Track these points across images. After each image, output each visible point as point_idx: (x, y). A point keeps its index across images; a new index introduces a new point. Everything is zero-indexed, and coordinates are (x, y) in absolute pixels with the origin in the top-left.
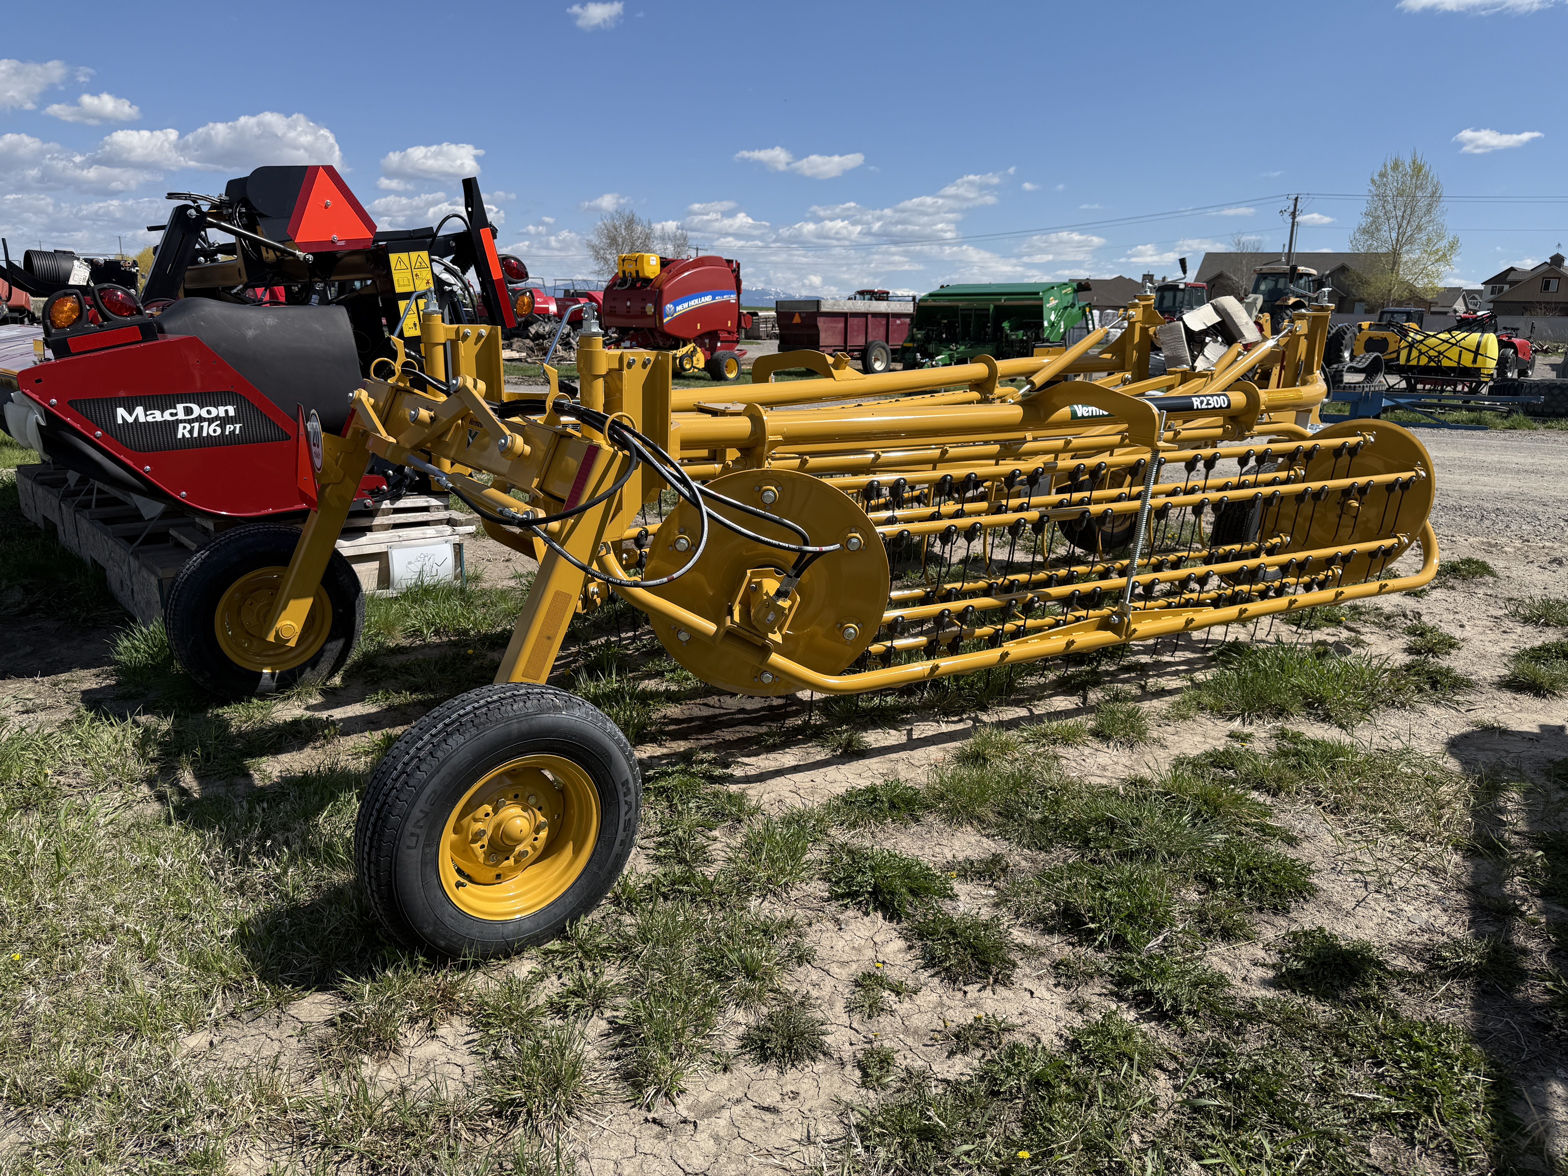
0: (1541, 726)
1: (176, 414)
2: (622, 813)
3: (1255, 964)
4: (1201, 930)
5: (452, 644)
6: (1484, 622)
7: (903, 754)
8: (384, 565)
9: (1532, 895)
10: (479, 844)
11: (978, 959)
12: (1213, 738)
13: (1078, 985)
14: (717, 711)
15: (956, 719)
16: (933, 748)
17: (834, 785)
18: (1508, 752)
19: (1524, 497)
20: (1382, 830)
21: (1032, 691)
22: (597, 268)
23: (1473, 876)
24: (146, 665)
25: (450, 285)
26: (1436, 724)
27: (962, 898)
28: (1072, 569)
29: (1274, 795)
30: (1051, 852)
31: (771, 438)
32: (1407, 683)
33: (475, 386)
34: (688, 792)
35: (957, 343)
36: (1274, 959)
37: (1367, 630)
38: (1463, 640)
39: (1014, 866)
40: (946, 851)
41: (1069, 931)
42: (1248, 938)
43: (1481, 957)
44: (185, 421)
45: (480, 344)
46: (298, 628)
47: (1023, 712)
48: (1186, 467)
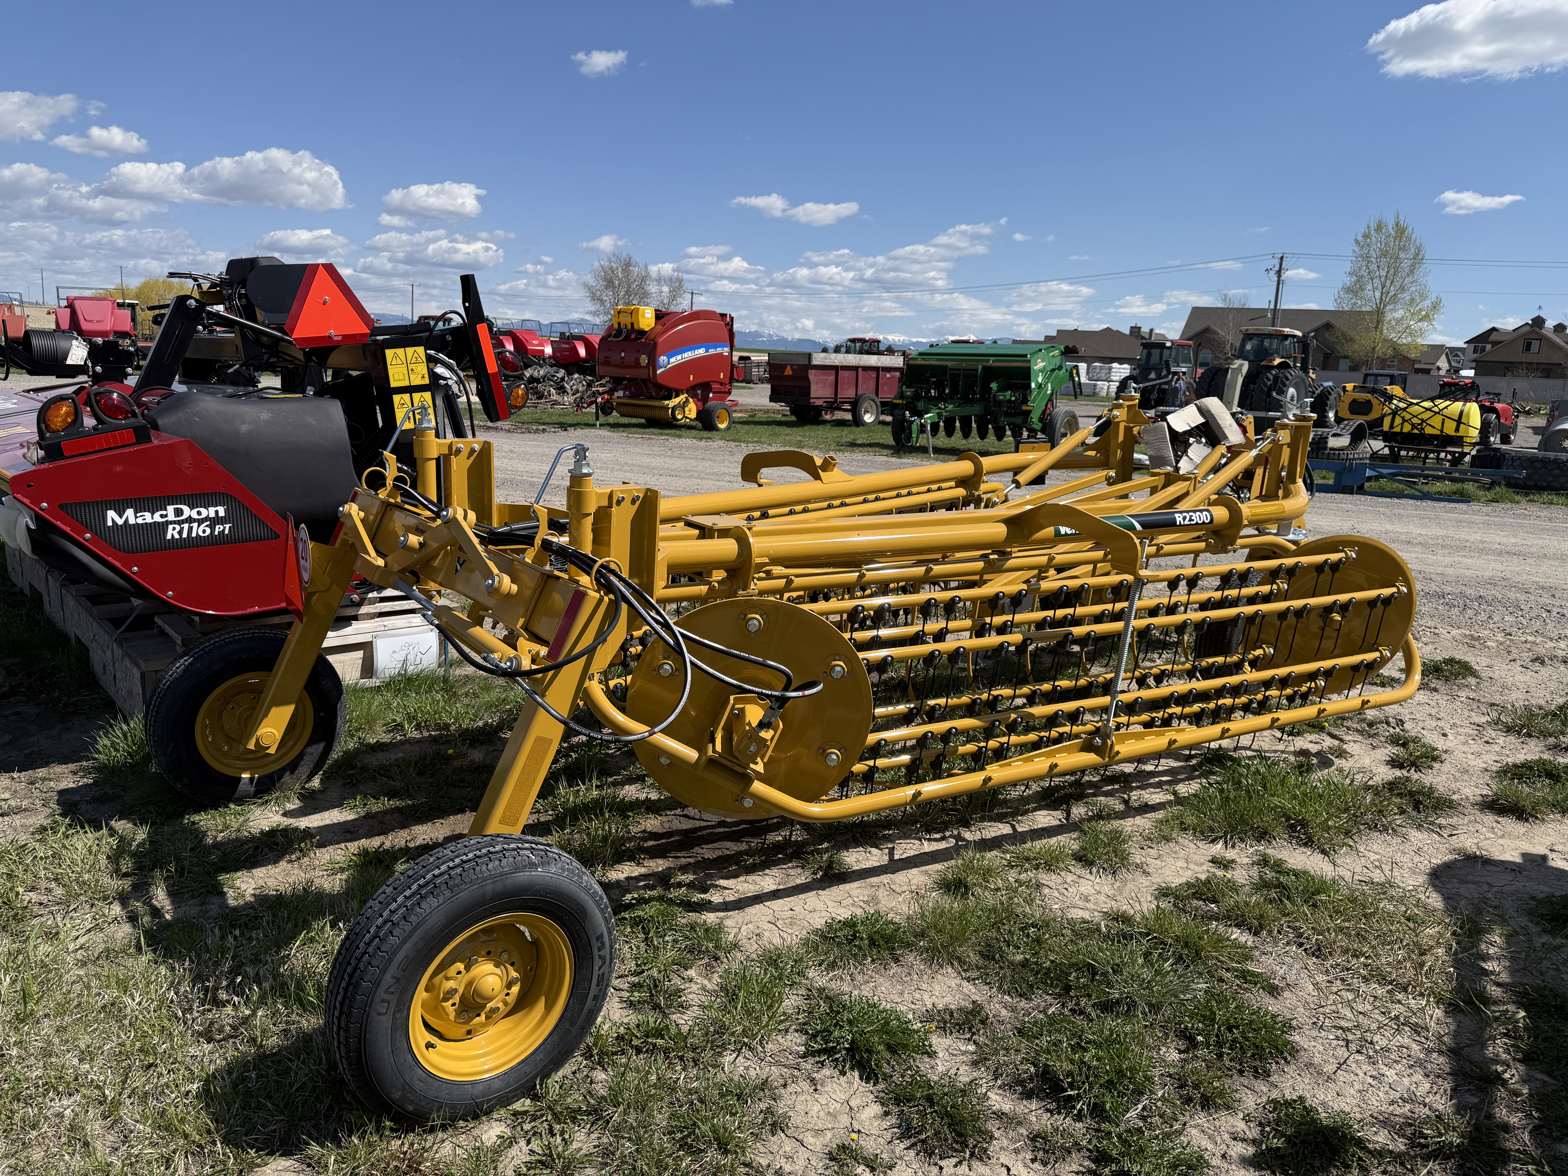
0: (1524, 855)
1: (166, 516)
2: (596, 968)
3: (1235, 1139)
4: (1181, 1097)
5: (433, 740)
6: (1467, 730)
7: (885, 878)
8: (368, 654)
9: (1514, 1059)
10: (451, 1002)
11: (954, 1130)
12: (1196, 864)
13: (1056, 1162)
14: (698, 824)
15: (938, 836)
16: (915, 871)
17: (815, 915)
18: (1491, 886)
19: (1507, 583)
20: (1364, 977)
21: (1015, 805)
22: (593, 309)
23: (1456, 1034)
24: (124, 765)
25: (445, 379)
26: (1418, 851)
27: (940, 1055)
28: (1057, 683)
29: (1255, 934)
30: (1031, 999)
31: (758, 560)
32: (1389, 804)
33: (465, 518)
34: (664, 923)
35: (945, 402)
36: (1253, 1133)
37: (1350, 738)
38: (1446, 752)
39: (994, 1016)
40: (926, 996)
41: (1047, 1096)
42: (1228, 1108)
43: (1463, 1137)
44: (174, 522)
45: (472, 458)
46: (279, 735)
47: (1005, 829)
48: (1169, 586)
